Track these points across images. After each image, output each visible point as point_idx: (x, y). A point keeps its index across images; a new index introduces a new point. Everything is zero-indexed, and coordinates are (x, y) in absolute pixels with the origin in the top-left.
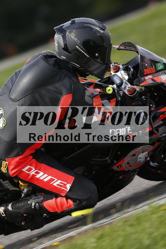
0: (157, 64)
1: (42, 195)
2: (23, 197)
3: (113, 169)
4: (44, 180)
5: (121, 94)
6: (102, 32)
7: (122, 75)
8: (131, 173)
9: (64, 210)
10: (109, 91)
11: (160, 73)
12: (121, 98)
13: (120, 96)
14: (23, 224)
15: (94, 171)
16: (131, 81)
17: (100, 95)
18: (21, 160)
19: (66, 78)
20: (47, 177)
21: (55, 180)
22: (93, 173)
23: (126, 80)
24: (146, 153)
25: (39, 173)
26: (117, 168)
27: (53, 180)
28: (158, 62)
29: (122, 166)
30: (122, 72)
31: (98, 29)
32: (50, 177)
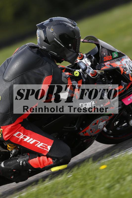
0: (113, 53)
1: (28, 155)
2: (12, 157)
3: (80, 134)
4: (30, 143)
5: (86, 76)
6: (74, 27)
7: (86, 62)
8: (93, 138)
9: (45, 166)
10: (76, 74)
11: (116, 60)
12: (86, 80)
13: (85, 78)
14: (12, 177)
15: (65, 137)
16: (93, 66)
17: (70, 78)
18: (13, 128)
19: (47, 63)
20: (33, 140)
21: (38, 142)
22: (64, 138)
23: (89, 66)
24: (105, 122)
25: (27, 137)
26: (82, 133)
27: (37, 143)
28: (114, 52)
29: (86, 132)
30: (86, 59)
31: (70, 25)
32: (34, 141)
